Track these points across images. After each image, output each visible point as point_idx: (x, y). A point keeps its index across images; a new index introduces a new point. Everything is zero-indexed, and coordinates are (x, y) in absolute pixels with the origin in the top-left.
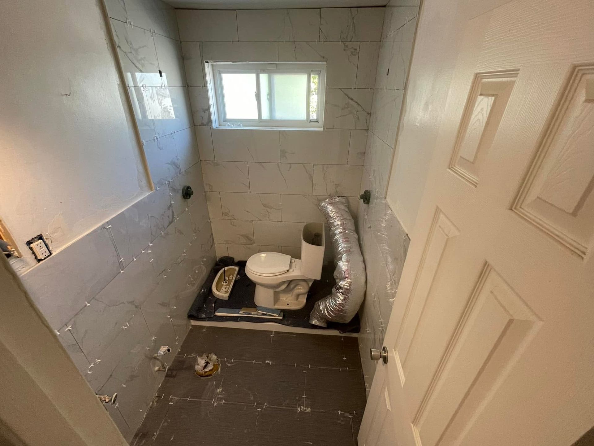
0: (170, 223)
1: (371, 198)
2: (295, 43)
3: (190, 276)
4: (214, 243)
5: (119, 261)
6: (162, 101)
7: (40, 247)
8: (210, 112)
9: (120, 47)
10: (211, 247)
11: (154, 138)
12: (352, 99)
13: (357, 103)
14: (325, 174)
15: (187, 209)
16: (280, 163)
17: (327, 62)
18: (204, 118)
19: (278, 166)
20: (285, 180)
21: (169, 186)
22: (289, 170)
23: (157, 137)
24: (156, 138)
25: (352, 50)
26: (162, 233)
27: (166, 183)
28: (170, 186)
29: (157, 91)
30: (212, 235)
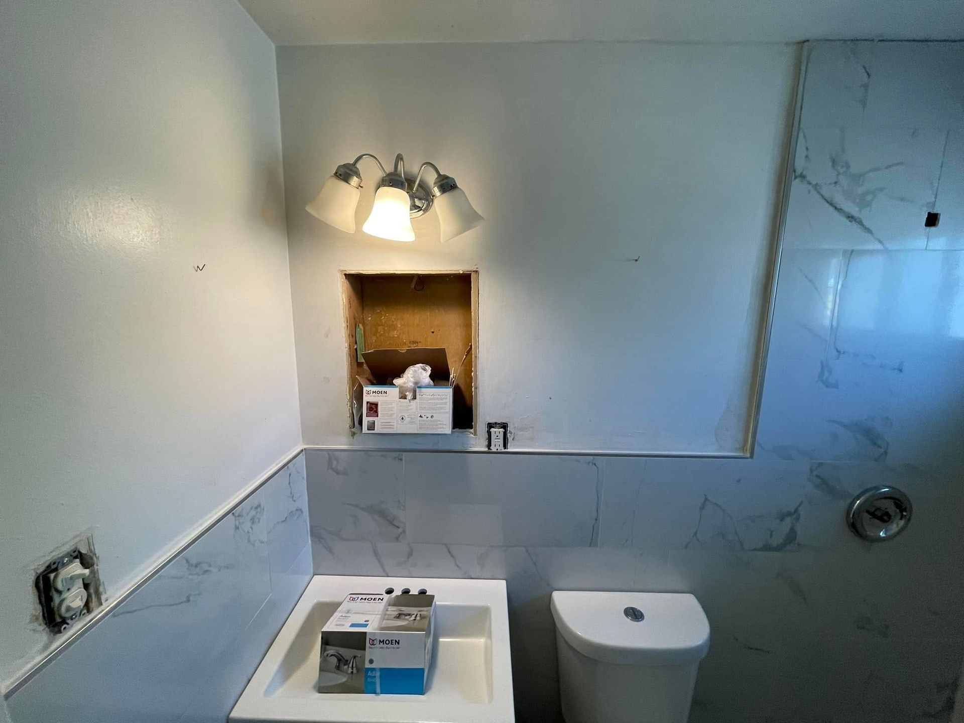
0: (770, 548)
7: (497, 436)
9: (804, 177)
21: (811, 470)
27: (803, 461)
28: (816, 473)
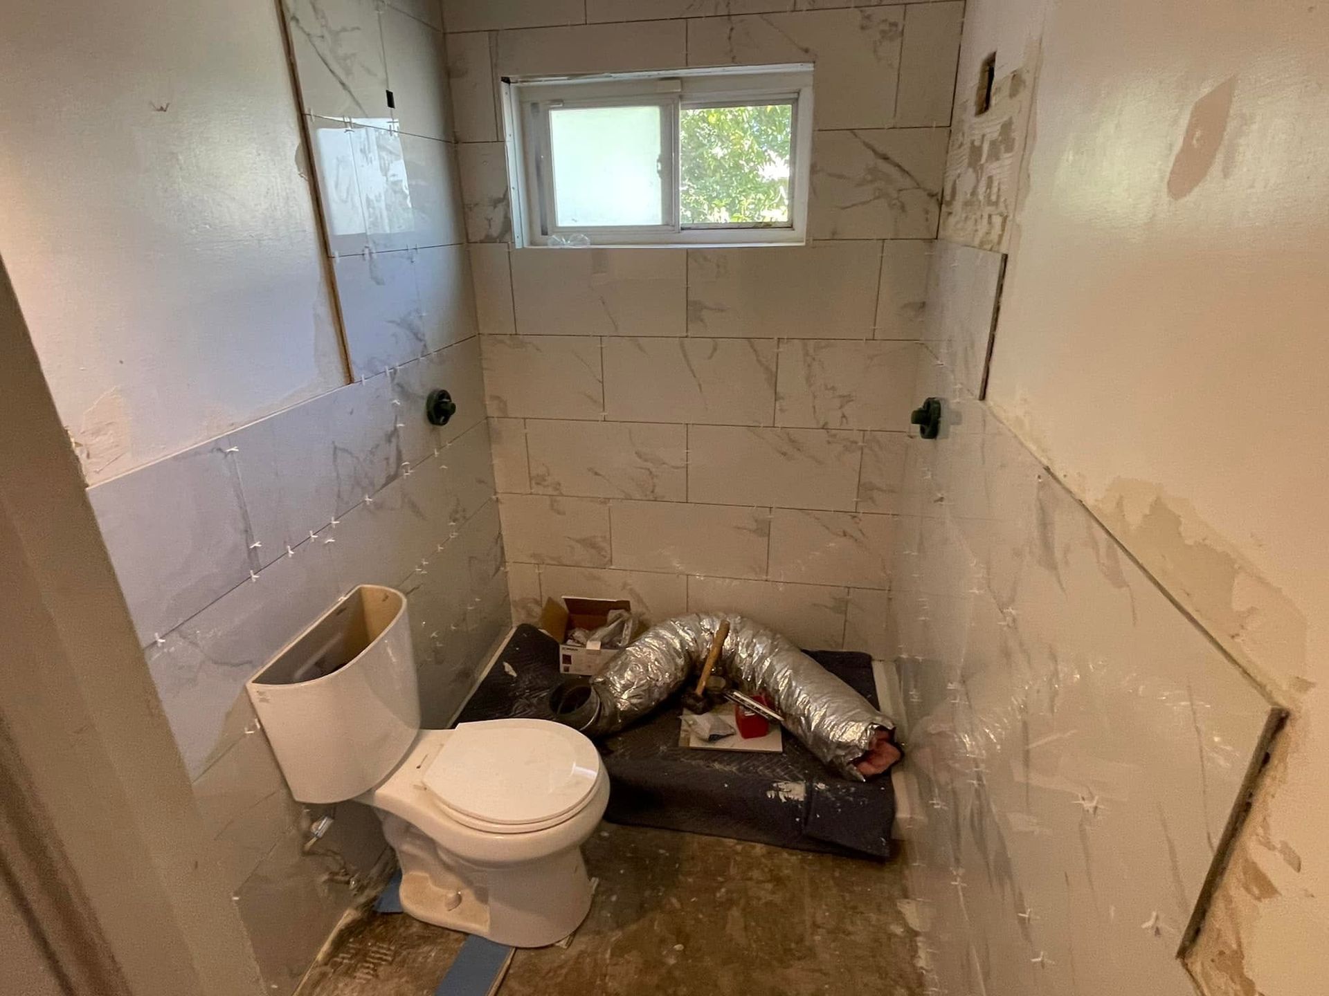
0: (391, 479)
1: (941, 419)
2: (733, 18)
3: (434, 634)
4: (503, 562)
5: (248, 547)
6: (389, 164)
8: (508, 205)
9: (297, 21)
10: (498, 569)
11: (363, 251)
12: (886, 158)
13: (899, 166)
14: (809, 366)
15: (436, 453)
16: (686, 337)
17: (814, 62)
18: (492, 223)
19: (682, 346)
20: (700, 385)
21: (393, 379)
22: (710, 358)
23: (370, 250)
24: (367, 251)
25: (885, 27)
26: (367, 499)
27: (385, 372)
28: (396, 381)
29: (378, 138)
30: (502, 539)
